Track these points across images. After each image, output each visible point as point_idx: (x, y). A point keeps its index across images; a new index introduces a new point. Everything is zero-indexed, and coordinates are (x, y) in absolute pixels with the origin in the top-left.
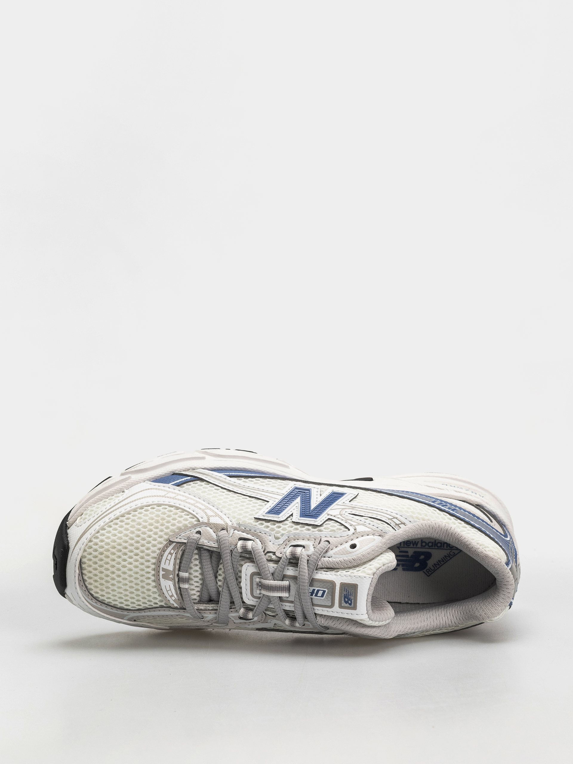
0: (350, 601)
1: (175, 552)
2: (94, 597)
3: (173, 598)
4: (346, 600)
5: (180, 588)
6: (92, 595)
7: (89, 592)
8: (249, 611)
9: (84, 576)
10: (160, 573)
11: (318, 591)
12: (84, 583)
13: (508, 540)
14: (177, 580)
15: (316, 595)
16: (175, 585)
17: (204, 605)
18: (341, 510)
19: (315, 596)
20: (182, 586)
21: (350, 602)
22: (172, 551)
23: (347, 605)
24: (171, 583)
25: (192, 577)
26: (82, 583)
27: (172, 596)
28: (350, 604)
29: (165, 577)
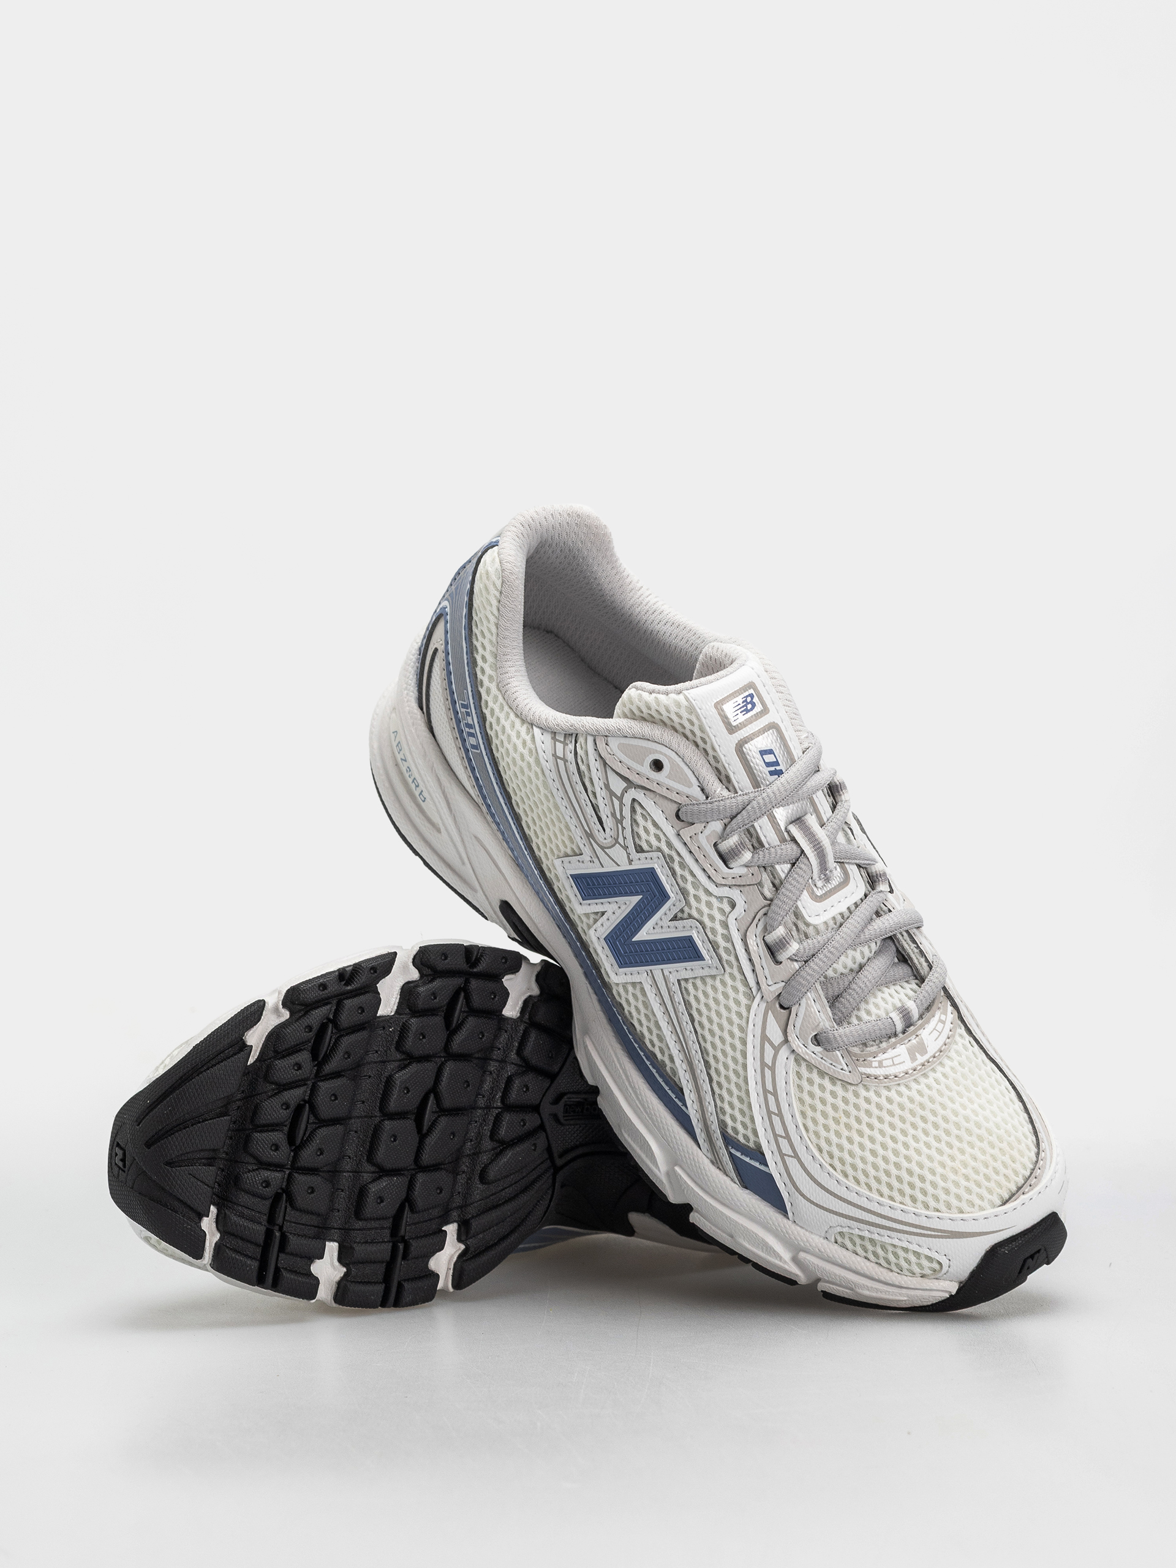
0: (746, 700)
1: (874, 1059)
2: (1039, 1149)
3: (943, 1017)
4: (749, 706)
5: (921, 1017)
6: (1038, 1154)
7: (1037, 1162)
8: (873, 876)
9: (1020, 1185)
10: (923, 1061)
11: (768, 764)
12: (1029, 1177)
13: (449, 602)
14: (912, 1028)
15: (777, 763)
16: (922, 1027)
17: (916, 961)
18: (606, 848)
19: (779, 765)
20: (915, 1014)
21: (749, 699)
22: (875, 1064)
23: (756, 700)
24: (924, 1033)
25: (890, 1007)
26: (1033, 1181)
27: (940, 1021)
28: (751, 696)
29: (922, 1048)
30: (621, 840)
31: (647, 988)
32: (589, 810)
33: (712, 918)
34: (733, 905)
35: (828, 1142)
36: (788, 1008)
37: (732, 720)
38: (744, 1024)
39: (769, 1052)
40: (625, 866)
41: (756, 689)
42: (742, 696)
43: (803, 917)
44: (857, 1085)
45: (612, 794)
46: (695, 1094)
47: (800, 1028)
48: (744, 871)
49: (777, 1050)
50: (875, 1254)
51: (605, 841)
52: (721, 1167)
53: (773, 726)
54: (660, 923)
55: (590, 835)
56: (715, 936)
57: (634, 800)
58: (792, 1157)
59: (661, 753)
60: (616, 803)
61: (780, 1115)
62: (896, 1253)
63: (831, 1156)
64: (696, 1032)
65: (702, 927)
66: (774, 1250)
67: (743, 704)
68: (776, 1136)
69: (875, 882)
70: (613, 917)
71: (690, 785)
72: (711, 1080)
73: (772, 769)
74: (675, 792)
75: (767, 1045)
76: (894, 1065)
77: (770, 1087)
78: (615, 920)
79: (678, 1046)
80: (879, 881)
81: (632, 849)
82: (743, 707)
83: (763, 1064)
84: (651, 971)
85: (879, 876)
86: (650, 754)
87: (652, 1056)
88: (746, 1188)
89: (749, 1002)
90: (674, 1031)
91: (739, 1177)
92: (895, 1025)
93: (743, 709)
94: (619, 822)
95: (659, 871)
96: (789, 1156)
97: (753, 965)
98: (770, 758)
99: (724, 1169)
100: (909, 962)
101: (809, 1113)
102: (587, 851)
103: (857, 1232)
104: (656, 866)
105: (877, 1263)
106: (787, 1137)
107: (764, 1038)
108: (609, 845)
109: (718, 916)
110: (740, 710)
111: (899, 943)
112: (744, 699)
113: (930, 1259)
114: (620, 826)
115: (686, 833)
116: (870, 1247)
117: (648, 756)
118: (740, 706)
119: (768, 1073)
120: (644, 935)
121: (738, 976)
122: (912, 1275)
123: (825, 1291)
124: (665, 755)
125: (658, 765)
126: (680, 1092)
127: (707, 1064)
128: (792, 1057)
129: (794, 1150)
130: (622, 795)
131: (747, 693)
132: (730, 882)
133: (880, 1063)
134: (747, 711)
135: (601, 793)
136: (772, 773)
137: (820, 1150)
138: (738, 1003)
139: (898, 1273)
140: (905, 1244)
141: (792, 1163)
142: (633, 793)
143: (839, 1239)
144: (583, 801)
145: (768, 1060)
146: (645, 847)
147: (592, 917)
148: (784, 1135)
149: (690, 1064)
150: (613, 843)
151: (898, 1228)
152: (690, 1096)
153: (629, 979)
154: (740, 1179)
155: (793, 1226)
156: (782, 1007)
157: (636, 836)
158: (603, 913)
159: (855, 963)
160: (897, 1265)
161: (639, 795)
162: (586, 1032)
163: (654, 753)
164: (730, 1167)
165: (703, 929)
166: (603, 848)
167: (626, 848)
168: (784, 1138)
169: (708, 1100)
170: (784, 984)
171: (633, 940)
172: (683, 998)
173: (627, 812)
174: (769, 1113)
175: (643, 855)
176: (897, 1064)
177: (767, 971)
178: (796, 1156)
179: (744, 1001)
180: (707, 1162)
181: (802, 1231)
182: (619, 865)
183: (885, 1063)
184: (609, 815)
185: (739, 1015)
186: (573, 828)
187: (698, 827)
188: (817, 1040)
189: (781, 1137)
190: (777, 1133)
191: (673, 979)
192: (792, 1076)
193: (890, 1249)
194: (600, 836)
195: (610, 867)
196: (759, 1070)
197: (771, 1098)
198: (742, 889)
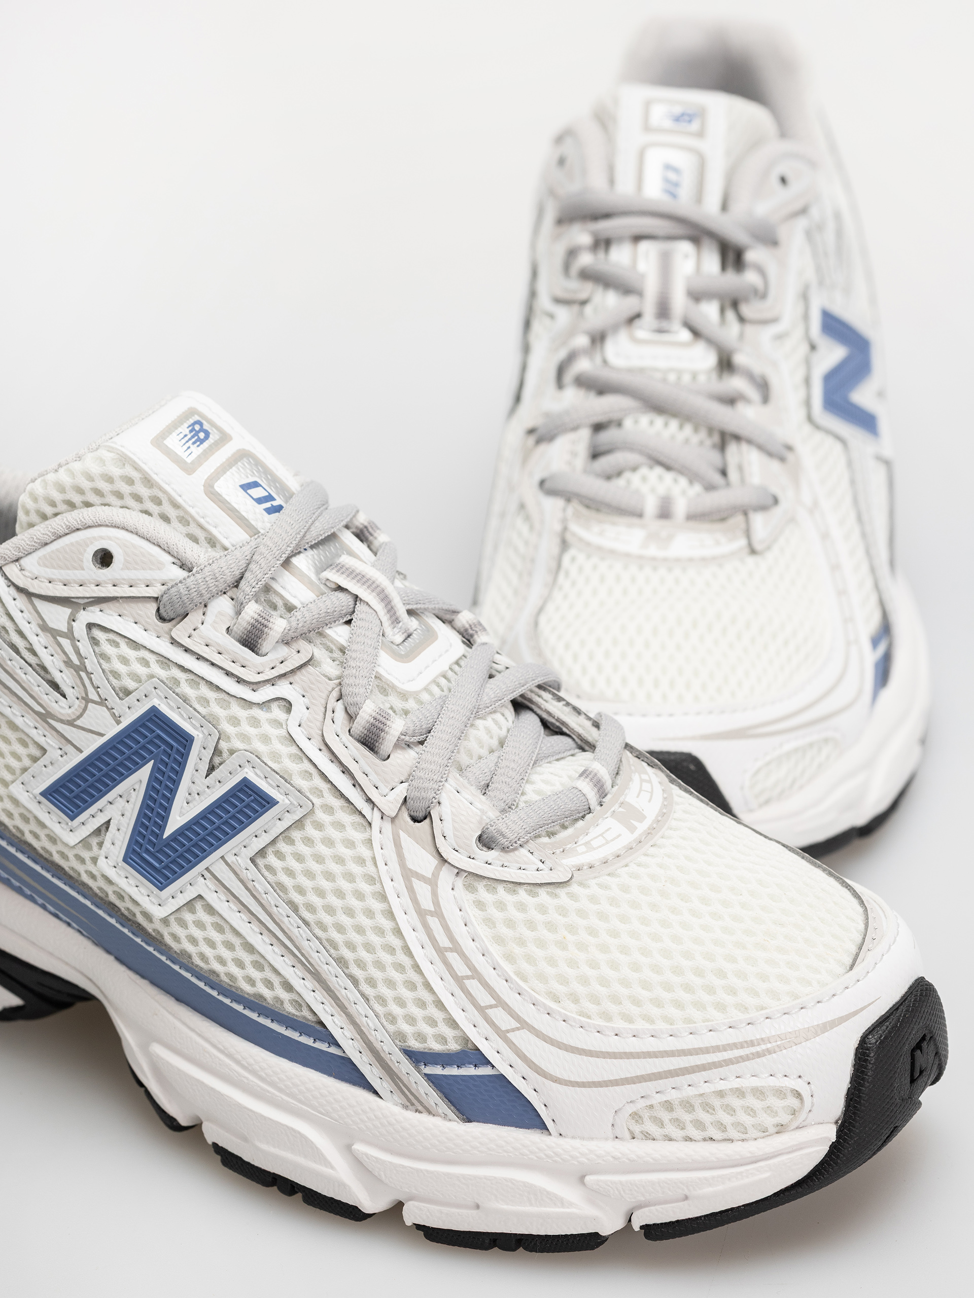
0: (193, 429)
1: (576, 846)
4: (202, 435)
5: (614, 783)
10: (645, 830)
11: (259, 501)
14: (610, 795)
15: (269, 498)
16: (623, 791)
17: (574, 725)
18: (75, 720)
19: (275, 500)
20: (607, 779)
21: (197, 427)
22: (581, 851)
23: (206, 426)
24: (629, 798)
25: (565, 778)
28: (198, 423)
29: (636, 815)
30: (93, 695)
31: (211, 898)
32: (32, 679)
33: (266, 739)
34: (288, 706)
35: (564, 980)
36: (425, 818)
37: (184, 455)
38: (371, 869)
39: (423, 891)
40: (112, 730)
41: (200, 414)
42: (186, 425)
43: (394, 687)
44: (568, 881)
45: (54, 633)
46: (340, 1015)
47: (454, 835)
48: (284, 651)
49: (432, 882)
50: (699, 1125)
51: (70, 711)
52: (420, 1108)
53: (242, 455)
54: (195, 789)
55: (45, 716)
56: (279, 763)
57: (90, 626)
58: (518, 1029)
59: (102, 538)
60: (65, 643)
61: (476, 974)
62: (727, 1106)
63: (576, 1000)
64: (306, 923)
65: (256, 756)
66: (548, 1192)
67: (192, 434)
68: (481, 1010)
69: (472, 636)
70: (124, 821)
71: (160, 566)
72: (355, 982)
73: (268, 505)
74: (143, 586)
75: (417, 884)
76: (607, 842)
77: (444, 942)
78: (128, 825)
79: (289, 960)
80: (477, 632)
81: (113, 700)
82: (193, 437)
83: (422, 914)
84: (207, 869)
85: (473, 626)
86: (88, 546)
87: (256, 1004)
88: (469, 1121)
89: (366, 835)
90: (274, 941)
91: (452, 1108)
92: (584, 795)
93: (193, 440)
94: (80, 669)
95: (164, 709)
96: (513, 1030)
97: (352, 777)
98: (258, 493)
99: (425, 1107)
100: (565, 730)
101: (517, 950)
102: (51, 742)
103: (657, 1099)
104: (156, 702)
105: (704, 1140)
106: (500, 1003)
107: (408, 875)
108: (78, 714)
109: (275, 733)
110: (191, 442)
111: (539, 707)
112: (190, 428)
113: (780, 1093)
114: (83, 674)
115: (180, 631)
116: (686, 1117)
117: (85, 551)
118: (186, 439)
119: (433, 922)
120: (175, 821)
121: (337, 803)
122: (764, 1134)
123: (647, 1225)
124: (110, 538)
125: (105, 558)
126: (320, 1030)
127: (341, 962)
128: (460, 882)
129: (517, 1018)
130: (71, 629)
131: (191, 421)
132: (269, 674)
133: (587, 844)
134: (202, 441)
135: (39, 641)
136: (270, 511)
137: (557, 1000)
138: (350, 844)
139: (743, 1140)
140: (736, 1083)
141: (522, 1039)
142: (86, 616)
143: (637, 1129)
144: (19, 671)
145: (427, 903)
146: (131, 684)
147: (94, 841)
148: (493, 1002)
149: (317, 976)
150: (83, 706)
151: (716, 1060)
152: (335, 1024)
153: (182, 900)
154: (455, 1110)
155: (561, 1141)
156: (415, 820)
157: (111, 678)
158: (108, 822)
159: (492, 737)
160: (738, 1125)
161: (94, 615)
162: (148, 1038)
163: (92, 543)
164: (432, 1097)
165: (259, 758)
166: (71, 723)
167: (103, 702)
168: (495, 1006)
169: (363, 1014)
170: (405, 785)
171: (164, 837)
172: (268, 883)
173: (85, 647)
174: (459, 980)
175: (131, 699)
176: (612, 840)
177: (372, 776)
178: (524, 1025)
179: (358, 836)
180: (398, 1110)
181: (577, 1143)
182: (102, 735)
183: (595, 843)
184: (63, 667)
185: (361, 861)
186: (19, 721)
187: (194, 618)
188: (486, 841)
189: (491, 1007)
190: (482, 1005)
191: (243, 861)
192: (473, 913)
193: (716, 1102)
194: (61, 707)
195: (91, 745)
196: (419, 926)
197: (453, 958)
198: (291, 679)
